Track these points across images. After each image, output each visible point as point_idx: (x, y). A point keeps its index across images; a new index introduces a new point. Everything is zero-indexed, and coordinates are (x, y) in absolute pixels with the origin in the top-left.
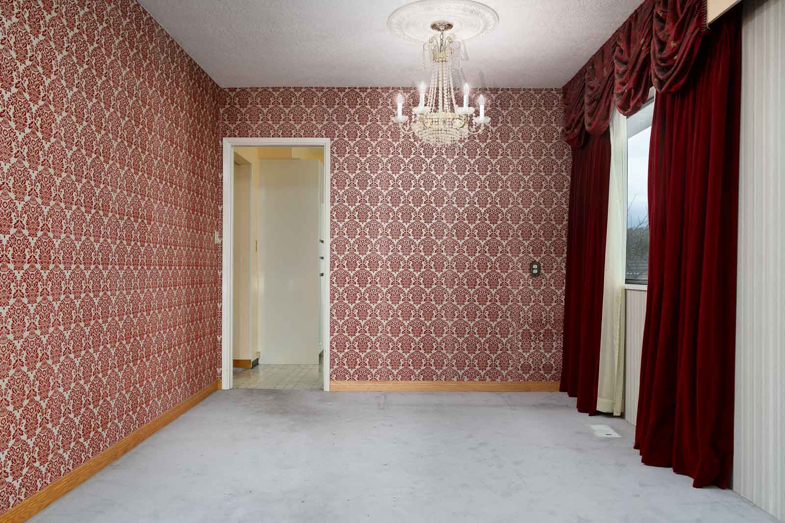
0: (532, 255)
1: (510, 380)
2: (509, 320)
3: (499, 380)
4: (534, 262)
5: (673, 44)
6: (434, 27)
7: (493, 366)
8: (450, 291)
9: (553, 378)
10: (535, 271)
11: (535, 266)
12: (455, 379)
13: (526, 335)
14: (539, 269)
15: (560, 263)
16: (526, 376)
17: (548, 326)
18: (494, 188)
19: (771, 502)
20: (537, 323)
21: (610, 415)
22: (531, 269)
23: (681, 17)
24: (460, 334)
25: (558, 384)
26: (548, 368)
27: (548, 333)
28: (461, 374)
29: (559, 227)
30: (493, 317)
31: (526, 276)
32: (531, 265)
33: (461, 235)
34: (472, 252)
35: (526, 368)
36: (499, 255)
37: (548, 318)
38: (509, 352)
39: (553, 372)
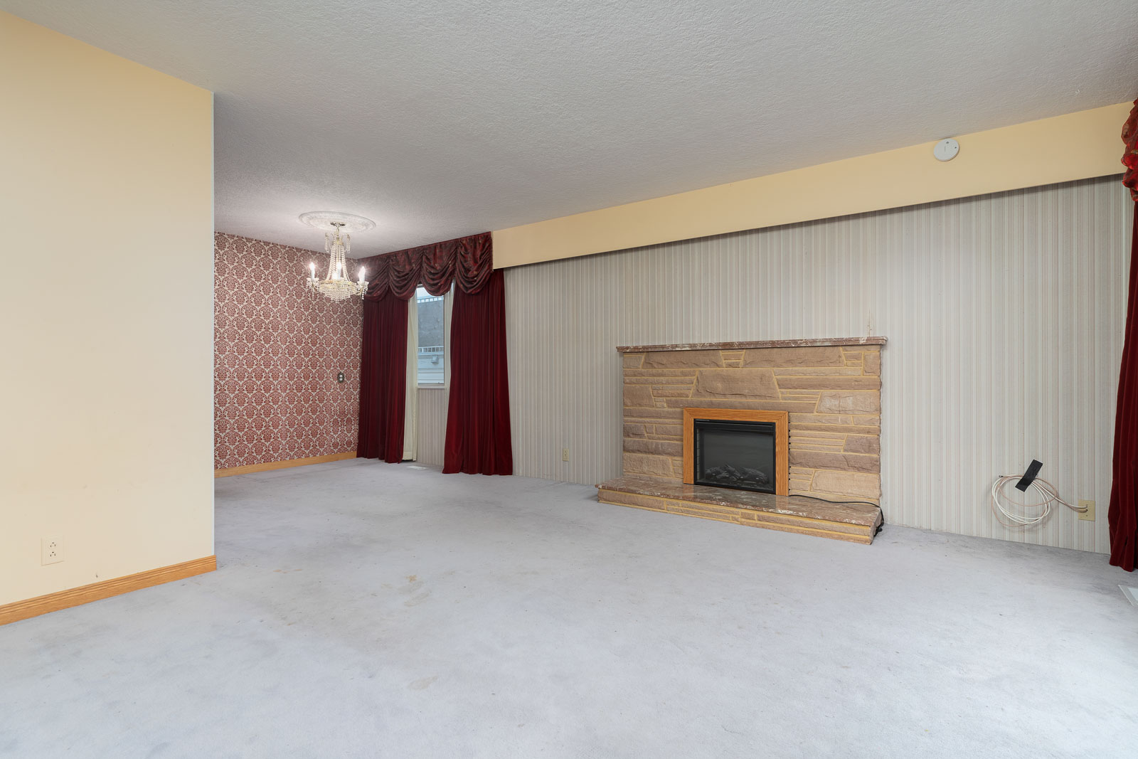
0: (338, 368)
1: (326, 454)
2: (325, 413)
3: (318, 455)
4: (340, 373)
5: (475, 273)
6: (332, 224)
7: (314, 446)
8: (284, 395)
9: (352, 449)
10: (341, 379)
11: (341, 376)
12: (288, 459)
13: (336, 422)
14: (343, 378)
15: (356, 374)
16: (349, 449)
17: (349, 416)
18: (314, 321)
19: (521, 472)
20: (343, 413)
21: (411, 461)
22: (339, 378)
23: (480, 263)
24: (291, 425)
25: (356, 452)
26: (349, 443)
27: (349, 421)
28: (292, 454)
29: (355, 350)
30: (314, 412)
31: (336, 382)
32: (339, 375)
33: (291, 354)
34: (299, 366)
35: (335, 445)
36: (318, 368)
37: (349, 410)
38: (325, 435)
39: (352, 446)
